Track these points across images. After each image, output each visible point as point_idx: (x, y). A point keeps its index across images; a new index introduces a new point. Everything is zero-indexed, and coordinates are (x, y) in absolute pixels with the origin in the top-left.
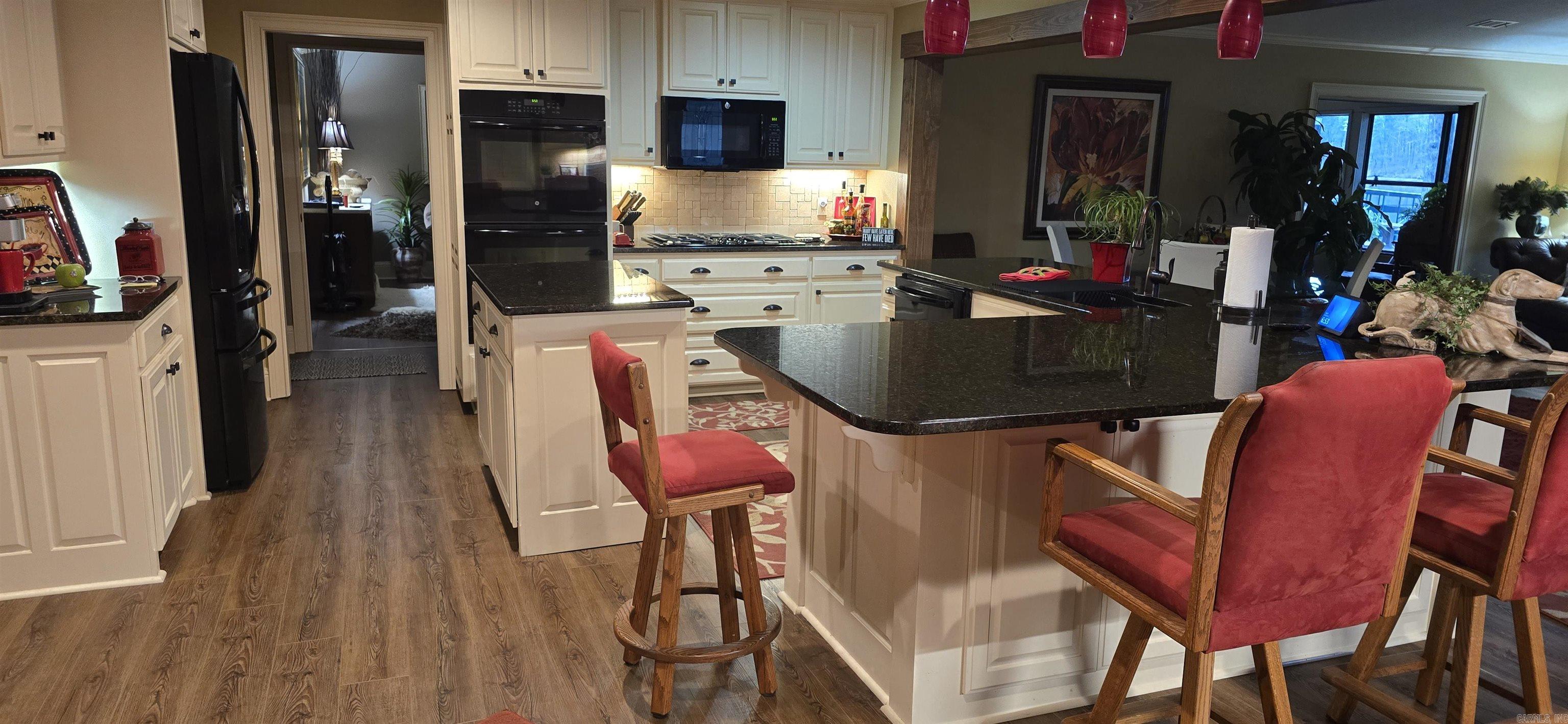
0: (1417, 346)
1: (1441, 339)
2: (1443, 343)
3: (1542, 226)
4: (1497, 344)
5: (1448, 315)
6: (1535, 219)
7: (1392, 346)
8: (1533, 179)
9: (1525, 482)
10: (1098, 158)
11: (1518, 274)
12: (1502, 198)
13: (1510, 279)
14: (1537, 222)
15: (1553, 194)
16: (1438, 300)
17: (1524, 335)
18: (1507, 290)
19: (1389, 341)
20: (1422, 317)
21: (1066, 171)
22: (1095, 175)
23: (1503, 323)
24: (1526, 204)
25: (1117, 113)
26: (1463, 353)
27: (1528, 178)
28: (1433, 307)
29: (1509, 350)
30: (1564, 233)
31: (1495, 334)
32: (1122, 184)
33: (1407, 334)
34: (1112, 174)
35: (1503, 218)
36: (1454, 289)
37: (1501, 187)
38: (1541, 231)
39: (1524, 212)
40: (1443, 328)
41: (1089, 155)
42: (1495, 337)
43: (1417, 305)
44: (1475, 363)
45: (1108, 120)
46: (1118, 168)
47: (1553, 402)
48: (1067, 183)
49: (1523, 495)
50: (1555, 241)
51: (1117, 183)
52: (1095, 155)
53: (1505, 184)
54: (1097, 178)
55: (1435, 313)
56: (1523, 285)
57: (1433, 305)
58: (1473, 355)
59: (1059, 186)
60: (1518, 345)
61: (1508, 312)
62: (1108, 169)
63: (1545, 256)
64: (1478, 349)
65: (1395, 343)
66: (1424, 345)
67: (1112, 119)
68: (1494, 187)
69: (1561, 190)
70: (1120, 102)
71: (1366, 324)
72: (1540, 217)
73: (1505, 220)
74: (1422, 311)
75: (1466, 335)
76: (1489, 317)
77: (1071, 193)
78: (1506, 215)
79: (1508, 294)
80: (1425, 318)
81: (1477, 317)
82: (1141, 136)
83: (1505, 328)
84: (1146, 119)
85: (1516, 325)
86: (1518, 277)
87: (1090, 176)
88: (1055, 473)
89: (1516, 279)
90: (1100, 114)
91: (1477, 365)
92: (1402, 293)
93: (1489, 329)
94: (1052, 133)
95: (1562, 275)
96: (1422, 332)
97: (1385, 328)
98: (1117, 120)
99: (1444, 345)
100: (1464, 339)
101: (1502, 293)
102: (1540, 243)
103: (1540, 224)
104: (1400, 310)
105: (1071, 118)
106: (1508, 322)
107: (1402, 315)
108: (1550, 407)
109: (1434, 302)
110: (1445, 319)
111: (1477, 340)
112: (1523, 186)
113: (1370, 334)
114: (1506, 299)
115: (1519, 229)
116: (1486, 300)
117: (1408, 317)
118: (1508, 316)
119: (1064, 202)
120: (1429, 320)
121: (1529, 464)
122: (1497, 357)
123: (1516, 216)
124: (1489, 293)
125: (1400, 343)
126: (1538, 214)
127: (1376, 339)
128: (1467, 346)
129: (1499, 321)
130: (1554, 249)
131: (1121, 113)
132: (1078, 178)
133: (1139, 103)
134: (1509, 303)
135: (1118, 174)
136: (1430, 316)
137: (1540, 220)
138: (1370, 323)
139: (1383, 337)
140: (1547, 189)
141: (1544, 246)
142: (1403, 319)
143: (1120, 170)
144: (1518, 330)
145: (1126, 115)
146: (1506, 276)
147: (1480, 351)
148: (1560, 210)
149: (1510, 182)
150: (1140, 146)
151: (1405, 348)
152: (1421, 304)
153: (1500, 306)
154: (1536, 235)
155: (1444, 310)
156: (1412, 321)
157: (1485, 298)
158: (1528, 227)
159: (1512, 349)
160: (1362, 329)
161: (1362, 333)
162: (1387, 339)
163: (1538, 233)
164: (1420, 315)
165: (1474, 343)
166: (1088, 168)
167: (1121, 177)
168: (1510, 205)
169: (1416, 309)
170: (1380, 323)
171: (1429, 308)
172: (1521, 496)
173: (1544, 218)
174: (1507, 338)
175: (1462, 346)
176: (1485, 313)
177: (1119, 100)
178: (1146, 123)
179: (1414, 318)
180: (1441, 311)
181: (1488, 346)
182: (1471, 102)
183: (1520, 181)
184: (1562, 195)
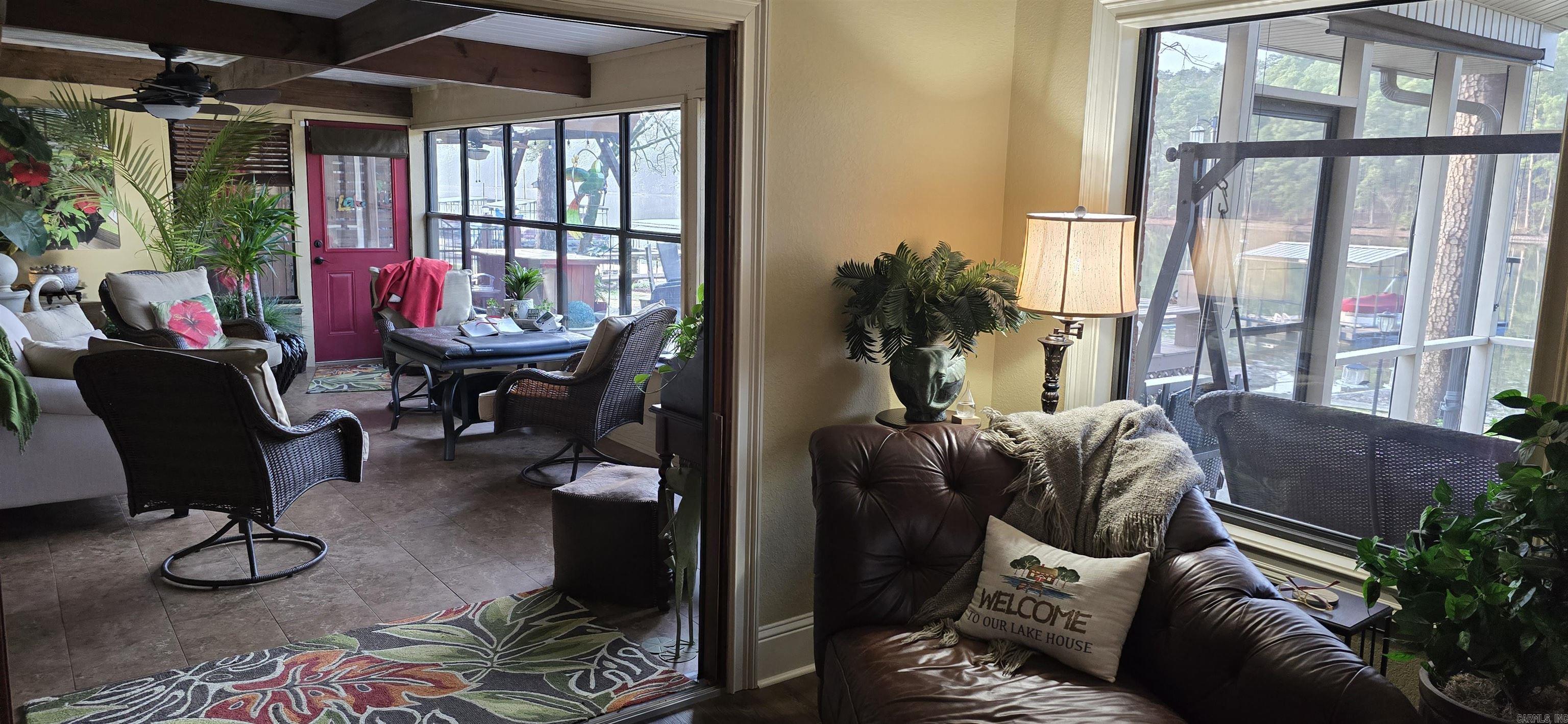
3: (945, 380)
6: (925, 361)
12: (851, 302)
14: (932, 371)
15: (961, 293)
35: (856, 355)
37: (848, 272)
38: (941, 399)
39: (896, 346)
50: (966, 433)
53: (858, 261)
63: (930, 491)
68: (831, 272)
72: (939, 354)
73: (862, 361)
78: (863, 348)
103: (939, 376)
115: (900, 388)
123: (882, 352)
126: (935, 346)
137: (940, 364)
149: (868, 259)
154: (934, 404)
158: (917, 383)
163: (931, 407)
182: (723, 22)
183: (886, 255)
184: (982, 296)
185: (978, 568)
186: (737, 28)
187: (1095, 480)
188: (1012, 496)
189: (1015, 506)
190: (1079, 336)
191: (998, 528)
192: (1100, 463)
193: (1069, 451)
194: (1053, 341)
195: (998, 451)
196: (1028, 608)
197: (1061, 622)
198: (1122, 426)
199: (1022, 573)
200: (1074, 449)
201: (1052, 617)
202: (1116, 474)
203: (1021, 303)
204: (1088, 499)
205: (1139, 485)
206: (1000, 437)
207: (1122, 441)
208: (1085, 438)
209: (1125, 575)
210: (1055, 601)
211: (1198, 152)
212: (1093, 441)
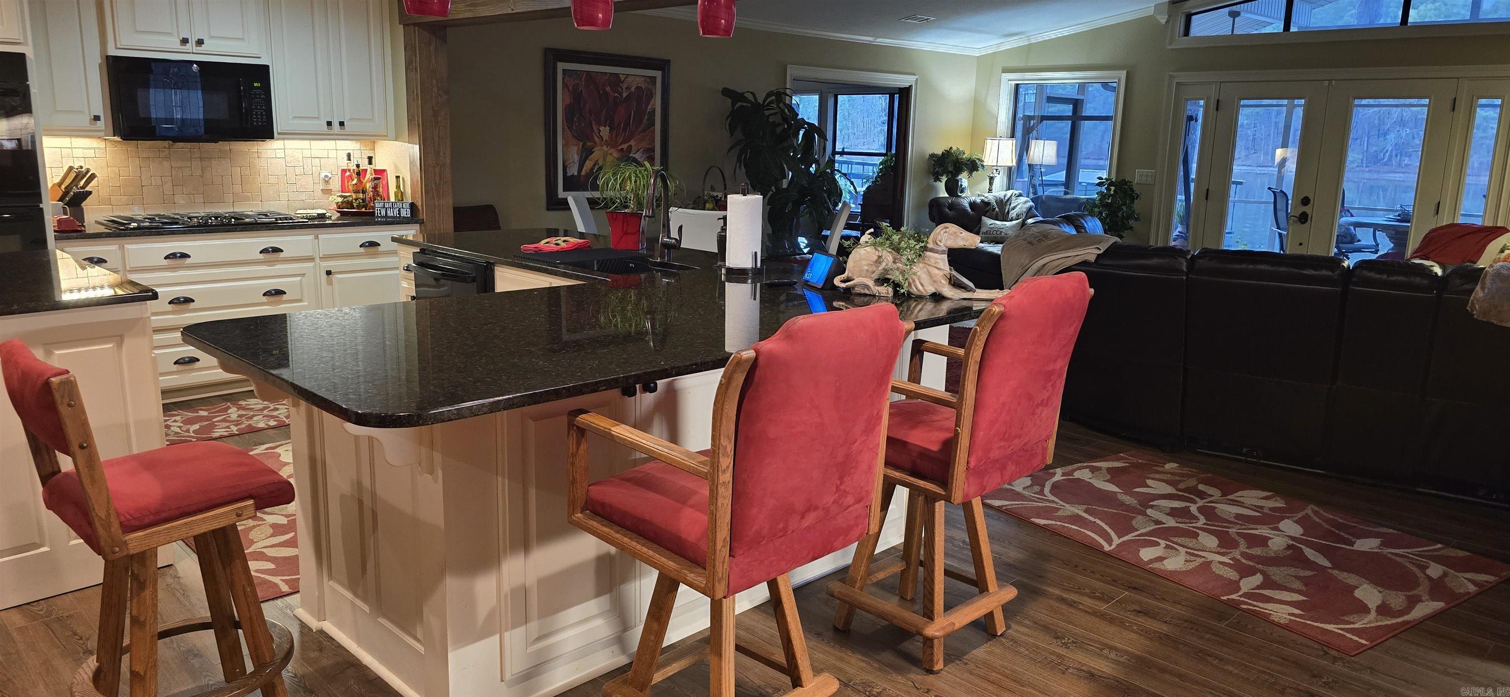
0: (879, 293)
1: (896, 286)
2: (898, 289)
3: (963, 186)
4: (937, 287)
5: (900, 265)
6: (958, 181)
7: (860, 295)
8: (954, 148)
9: (964, 403)
10: (610, 130)
11: (948, 228)
12: (934, 165)
13: (942, 232)
14: (959, 184)
15: (968, 161)
16: (892, 253)
17: (955, 278)
18: (941, 242)
19: (858, 290)
20: (881, 268)
21: (581, 144)
22: (609, 148)
23: (939, 269)
24: (950, 169)
25: (624, 88)
26: (913, 296)
27: (951, 148)
28: (888, 259)
29: (945, 291)
30: (978, 192)
31: (935, 279)
32: (634, 156)
33: (871, 283)
34: (625, 146)
35: (935, 181)
36: (903, 242)
37: (932, 156)
38: (962, 192)
39: (950, 176)
40: (896, 276)
41: (602, 128)
42: (935, 281)
43: (876, 258)
44: (923, 303)
45: (616, 94)
46: (630, 141)
47: (979, 334)
48: (584, 155)
49: (963, 414)
50: (973, 199)
51: (630, 155)
52: (608, 128)
53: (936, 153)
54: (612, 150)
55: (890, 264)
56: (952, 237)
57: (888, 257)
58: (920, 298)
59: (576, 158)
60: (951, 287)
61: (943, 260)
62: (620, 142)
63: (967, 211)
64: (923, 291)
65: (863, 292)
66: (884, 292)
67: (621, 94)
68: (928, 156)
69: (974, 157)
70: (626, 78)
71: (839, 277)
72: (961, 179)
73: (937, 182)
74: (880, 263)
75: (914, 281)
76: (929, 265)
77: (588, 164)
78: (937, 179)
79: (942, 244)
80: (884, 269)
81: (921, 265)
82: (648, 110)
83: (941, 273)
84: (651, 95)
85: (948, 270)
86: (947, 230)
87: (605, 148)
88: (578, 444)
89: (946, 232)
90: (608, 89)
91: (924, 305)
92: (865, 248)
93: (929, 274)
94: (564, 106)
95: (979, 226)
96: (882, 281)
97: (854, 280)
98: (625, 95)
99: (899, 291)
100: (913, 285)
101: (937, 244)
102: (962, 200)
103: (961, 185)
104: (864, 263)
105: (581, 91)
106: (942, 268)
107: (866, 268)
108: (977, 338)
109: (889, 254)
110: (898, 269)
111: (922, 285)
112: (947, 154)
113: (843, 285)
114: (940, 249)
115: (948, 189)
116: (926, 251)
117: (871, 269)
118: (942, 262)
119: (583, 173)
120: (886, 271)
121: (966, 387)
122: (937, 298)
123: (944, 179)
124: (928, 245)
125: (867, 292)
126: (960, 177)
127: (848, 290)
128: (915, 290)
129: (937, 268)
130: (973, 205)
131: (628, 88)
132: (594, 150)
133: (642, 79)
134: (942, 252)
135: (631, 145)
136: (887, 267)
137: (961, 182)
138: (843, 276)
139: (853, 287)
140: (964, 157)
141: (966, 203)
142: (867, 271)
143: (632, 143)
144: (951, 274)
145: (633, 89)
146: (939, 230)
147: (925, 294)
148: (975, 173)
149: (939, 151)
150: (648, 119)
151: (870, 295)
152: (880, 257)
153: (936, 255)
154: (959, 194)
155: (897, 261)
156: (874, 272)
157: (925, 249)
158: (953, 188)
159: (948, 291)
160: (837, 281)
161: (837, 285)
162: (856, 289)
163: (961, 193)
164: (879, 266)
165: (920, 287)
166: (603, 140)
167: (634, 149)
168: (940, 170)
169: (876, 261)
170: (850, 275)
171: (885, 260)
172: (961, 414)
173: (964, 180)
174: (943, 282)
175: (911, 290)
176: (926, 262)
177: (625, 76)
178: (652, 98)
179: (875, 269)
180: (894, 262)
181: (931, 289)
182: (907, 85)
183: (945, 150)
184: (975, 161)
185: (980, 228)
186: (911, 86)
187: (1007, 207)
188: (987, 212)
189: (988, 214)
190: (999, 174)
191: (984, 218)
192: (1009, 203)
193: (1002, 201)
194: (991, 175)
195: (982, 201)
196: (995, 232)
197: (1003, 234)
198: (1014, 195)
199: (992, 226)
200: (1002, 200)
201: (1001, 232)
202: (1012, 205)
203: (984, 164)
204: (1006, 211)
205: (1019, 206)
206: (983, 198)
207: (1013, 198)
208: (1005, 197)
209: (1017, 223)
210: (1001, 230)
211: (1030, 118)
212: (1006, 198)
